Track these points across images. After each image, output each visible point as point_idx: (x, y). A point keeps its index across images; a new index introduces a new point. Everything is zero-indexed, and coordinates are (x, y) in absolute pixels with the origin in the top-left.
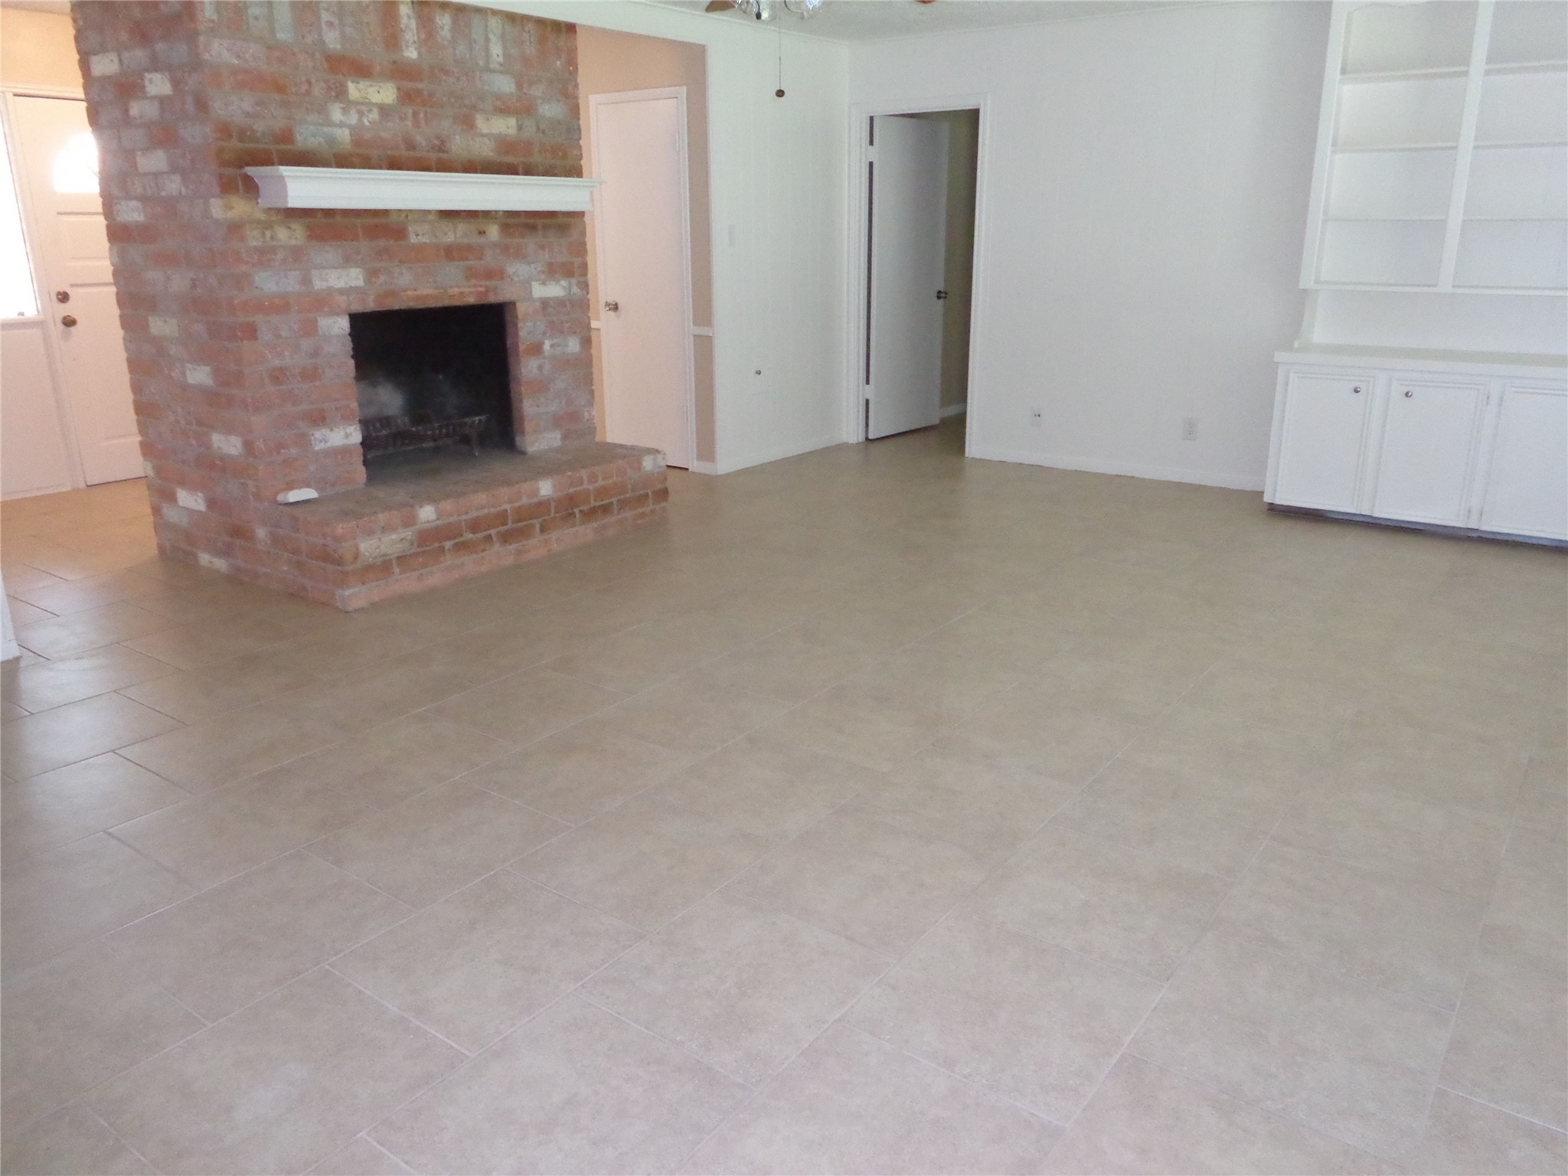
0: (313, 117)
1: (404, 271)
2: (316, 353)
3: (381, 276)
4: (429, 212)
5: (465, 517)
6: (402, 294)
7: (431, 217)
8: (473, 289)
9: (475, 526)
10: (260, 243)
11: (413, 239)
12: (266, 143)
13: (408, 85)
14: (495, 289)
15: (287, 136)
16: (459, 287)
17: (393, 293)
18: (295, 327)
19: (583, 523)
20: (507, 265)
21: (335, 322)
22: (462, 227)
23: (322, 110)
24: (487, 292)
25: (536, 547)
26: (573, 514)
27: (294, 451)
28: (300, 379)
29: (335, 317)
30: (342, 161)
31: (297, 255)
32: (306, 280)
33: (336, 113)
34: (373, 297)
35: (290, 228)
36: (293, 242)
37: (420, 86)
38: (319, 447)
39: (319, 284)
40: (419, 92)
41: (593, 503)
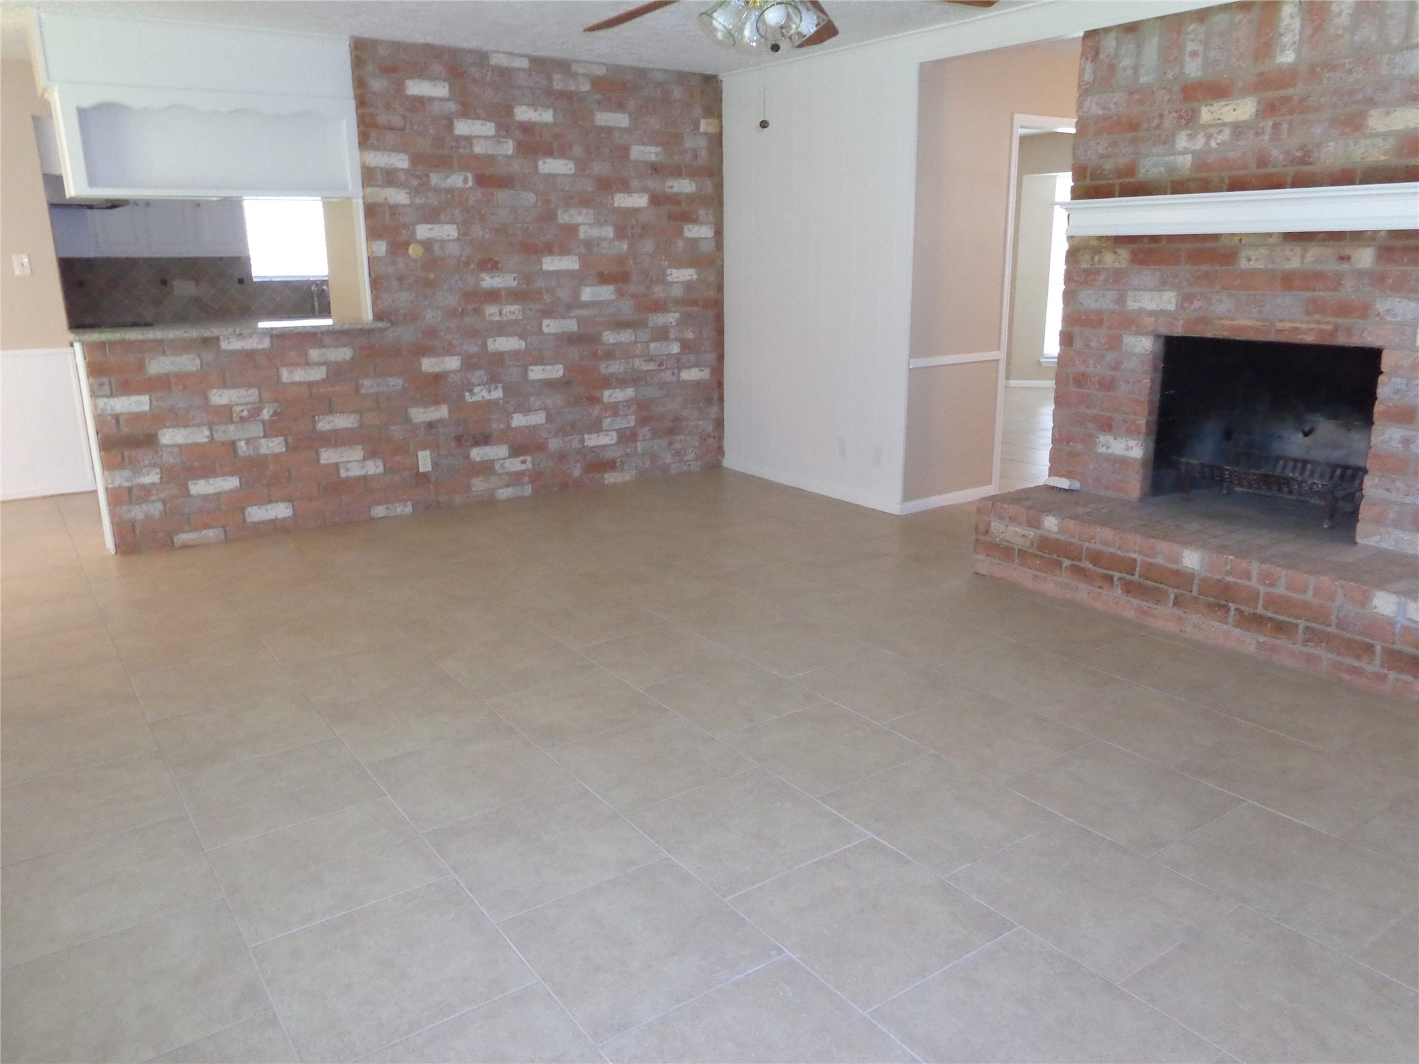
0: (1160, 149)
1: (1224, 298)
2: (1116, 367)
3: (1196, 302)
4: (1270, 235)
5: (1087, 544)
6: (1217, 322)
7: (1271, 241)
8: (1314, 326)
9: (1096, 558)
10: (1089, 266)
11: (1243, 264)
12: (1111, 178)
13: (1272, 94)
14: (1349, 330)
15: (1131, 170)
16: (1292, 321)
17: (1204, 321)
18: (1103, 341)
19: (1238, 625)
20: (1378, 299)
21: (1138, 342)
22: (1313, 252)
23: (1169, 140)
24: (1336, 330)
25: (1164, 617)
26: (1227, 609)
27: (1080, 446)
28: (1098, 387)
29: (1139, 337)
30: (1179, 186)
31: (1118, 276)
32: (1121, 300)
33: (1182, 142)
34: (1182, 322)
35: (1116, 252)
36: (1117, 265)
37: (1290, 91)
38: (1102, 450)
39: (1132, 305)
40: (1286, 100)
41: (1260, 610)
